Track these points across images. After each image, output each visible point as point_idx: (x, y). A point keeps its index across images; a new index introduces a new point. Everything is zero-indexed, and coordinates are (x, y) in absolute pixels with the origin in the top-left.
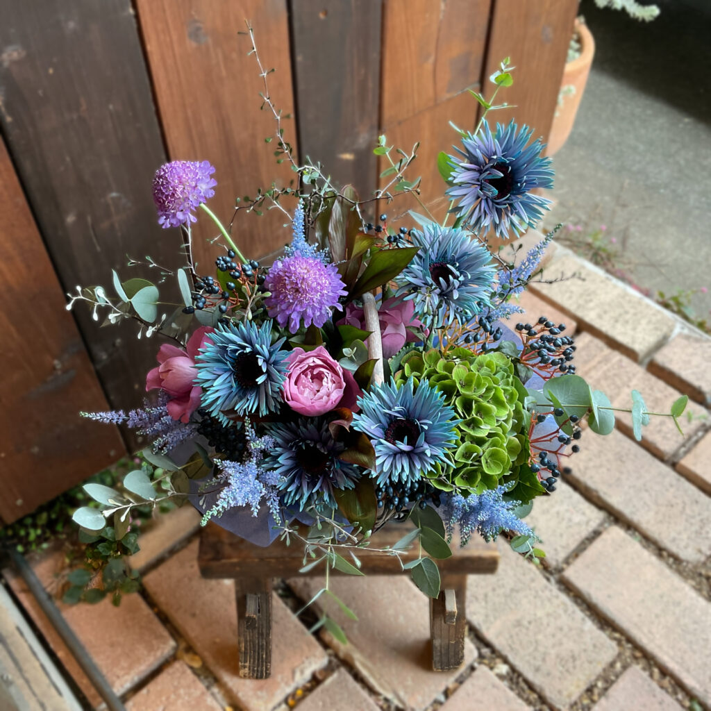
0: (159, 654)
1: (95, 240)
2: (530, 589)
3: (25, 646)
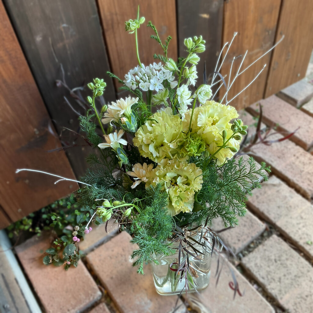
0: (91, 299)
1: (54, 54)
2: (307, 276)
3: (18, 289)
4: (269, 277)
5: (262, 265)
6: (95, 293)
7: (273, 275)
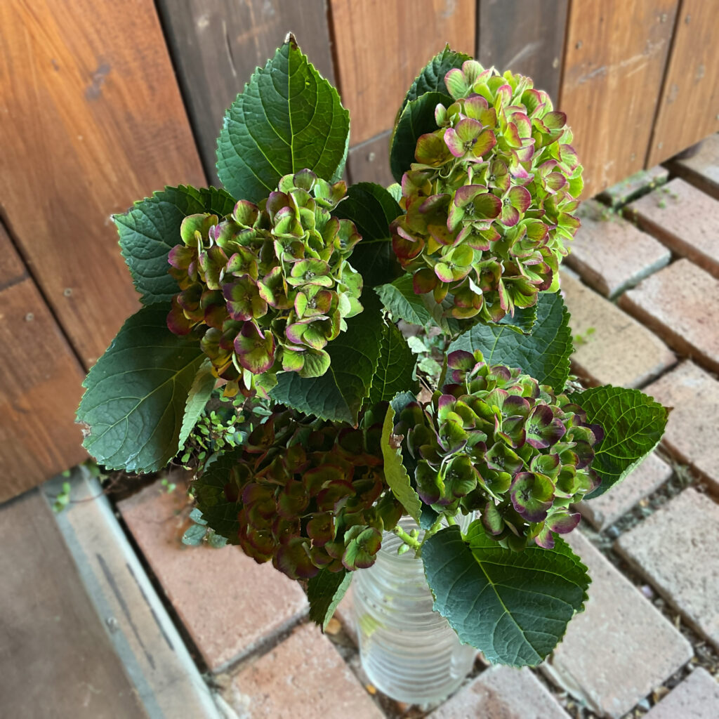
3: (135, 586)
4: (680, 576)
5: (664, 550)
6: (296, 601)
7: (689, 572)
